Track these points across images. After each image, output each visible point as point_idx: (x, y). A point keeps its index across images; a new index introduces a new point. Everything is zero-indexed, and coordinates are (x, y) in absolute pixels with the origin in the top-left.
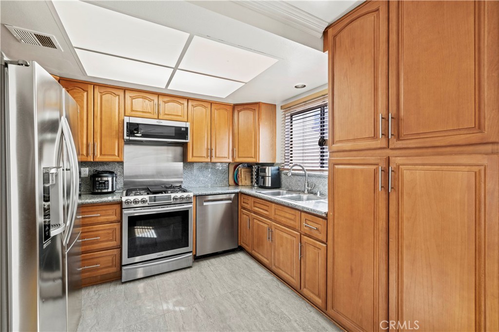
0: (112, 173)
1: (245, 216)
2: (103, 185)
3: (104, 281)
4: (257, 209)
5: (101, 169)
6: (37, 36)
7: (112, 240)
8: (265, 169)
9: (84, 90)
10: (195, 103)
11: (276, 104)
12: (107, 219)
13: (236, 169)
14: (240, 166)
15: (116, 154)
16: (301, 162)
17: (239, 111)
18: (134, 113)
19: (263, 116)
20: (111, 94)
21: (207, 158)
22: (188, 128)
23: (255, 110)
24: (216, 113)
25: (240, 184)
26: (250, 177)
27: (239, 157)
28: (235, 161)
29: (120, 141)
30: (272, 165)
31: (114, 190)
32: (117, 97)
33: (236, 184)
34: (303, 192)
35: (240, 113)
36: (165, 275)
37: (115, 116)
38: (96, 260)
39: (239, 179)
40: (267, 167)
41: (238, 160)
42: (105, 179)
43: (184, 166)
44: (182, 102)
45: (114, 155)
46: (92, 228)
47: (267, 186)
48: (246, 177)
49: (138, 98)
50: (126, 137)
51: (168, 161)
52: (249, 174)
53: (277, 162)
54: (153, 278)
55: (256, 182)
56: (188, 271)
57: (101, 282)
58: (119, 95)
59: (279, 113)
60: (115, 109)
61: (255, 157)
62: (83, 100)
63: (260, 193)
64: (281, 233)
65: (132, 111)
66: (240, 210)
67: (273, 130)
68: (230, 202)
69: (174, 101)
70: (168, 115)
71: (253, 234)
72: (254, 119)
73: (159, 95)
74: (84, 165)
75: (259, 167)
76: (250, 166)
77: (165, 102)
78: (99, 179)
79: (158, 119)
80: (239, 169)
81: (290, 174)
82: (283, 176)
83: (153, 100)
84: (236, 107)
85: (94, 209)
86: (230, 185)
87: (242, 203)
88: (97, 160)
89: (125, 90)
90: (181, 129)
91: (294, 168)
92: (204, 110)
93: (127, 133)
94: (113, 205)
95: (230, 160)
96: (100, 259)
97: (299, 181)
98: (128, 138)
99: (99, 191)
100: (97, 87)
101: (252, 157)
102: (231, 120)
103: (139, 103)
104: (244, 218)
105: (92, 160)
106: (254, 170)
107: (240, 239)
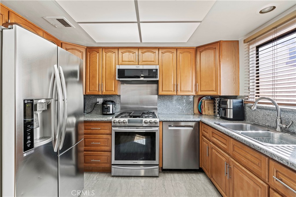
0: (112, 102)
1: (205, 143)
2: (107, 109)
3: (104, 171)
4: (215, 140)
5: (108, 99)
6: (58, 20)
7: (107, 146)
8: (226, 102)
9: (97, 52)
10: (164, 51)
11: (239, 40)
12: (104, 132)
13: (200, 101)
14: (204, 98)
15: (114, 90)
16: (271, 94)
17: (201, 52)
18: (123, 62)
19: (224, 52)
20: (111, 52)
21: (174, 92)
22: (157, 69)
23: (215, 48)
24: (181, 56)
25: (203, 113)
26: (213, 108)
27: (201, 91)
28: (198, 94)
29: (115, 82)
30: (235, 97)
31: (114, 112)
32: (114, 54)
33: (201, 113)
34: (275, 129)
35: (201, 53)
36: (138, 178)
37: (113, 66)
38: (98, 157)
39: (203, 109)
40: (229, 100)
41: (200, 93)
42: (108, 105)
43: (158, 98)
44: (154, 51)
45: (112, 91)
46: (97, 136)
47: (228, 117)
48: (209, 108)
49: (126, 52)
50: (117, 79)
51: (147, 94)
52: (212, 105)
53: (240, 95)
54: (131, 178)
55: (218, 113)
56: (155, 179)
57: (102, 171)
58: (115, 52)
59: (242, 47)
60: (113, 61)
61: (216, 90)
62: (97, 58)
63: (219, 124)
64: (241, 174)
65: (123, 61)
66: (201, 137)
67: (235, 65)
68: (192, 128)
69: (148, 51)
70: (145, 61)
71: (212, 162)
72: (215, 57)
73: (138, 48)
74: (101, 97)
75: (220, 99)
76: (213, 98)
77: (143, 53)
78: (106, 105)
79: (138, 65)
80: (203, 101)
81: (255, 108)
82: (247, 109)
83: (135, 53)
84: (198, 50)
85: (98, 124)
86: (195, 114)
87: (203, 131)
88: (103, 94)
89: (118, 48)
90: (153, 71)
91: (259, 101)
92: (171, 55)
93: (118, 76)
94: (107, 123)
95: (194, 93)
96: (101, 157)
97: (268, 115)
98: (118, 79)
99: (105, 113)
100: (104, 49)
101: (213, 91)
102: (194, 60)
103: (127, 56)
104: (205, 144)
105: (101, 94)
106: (217, 102)
107: (201, 162)
